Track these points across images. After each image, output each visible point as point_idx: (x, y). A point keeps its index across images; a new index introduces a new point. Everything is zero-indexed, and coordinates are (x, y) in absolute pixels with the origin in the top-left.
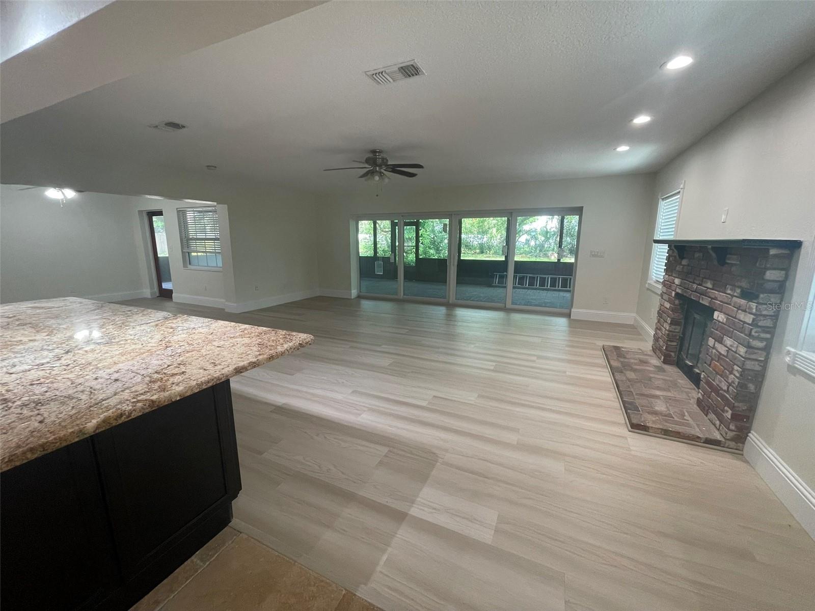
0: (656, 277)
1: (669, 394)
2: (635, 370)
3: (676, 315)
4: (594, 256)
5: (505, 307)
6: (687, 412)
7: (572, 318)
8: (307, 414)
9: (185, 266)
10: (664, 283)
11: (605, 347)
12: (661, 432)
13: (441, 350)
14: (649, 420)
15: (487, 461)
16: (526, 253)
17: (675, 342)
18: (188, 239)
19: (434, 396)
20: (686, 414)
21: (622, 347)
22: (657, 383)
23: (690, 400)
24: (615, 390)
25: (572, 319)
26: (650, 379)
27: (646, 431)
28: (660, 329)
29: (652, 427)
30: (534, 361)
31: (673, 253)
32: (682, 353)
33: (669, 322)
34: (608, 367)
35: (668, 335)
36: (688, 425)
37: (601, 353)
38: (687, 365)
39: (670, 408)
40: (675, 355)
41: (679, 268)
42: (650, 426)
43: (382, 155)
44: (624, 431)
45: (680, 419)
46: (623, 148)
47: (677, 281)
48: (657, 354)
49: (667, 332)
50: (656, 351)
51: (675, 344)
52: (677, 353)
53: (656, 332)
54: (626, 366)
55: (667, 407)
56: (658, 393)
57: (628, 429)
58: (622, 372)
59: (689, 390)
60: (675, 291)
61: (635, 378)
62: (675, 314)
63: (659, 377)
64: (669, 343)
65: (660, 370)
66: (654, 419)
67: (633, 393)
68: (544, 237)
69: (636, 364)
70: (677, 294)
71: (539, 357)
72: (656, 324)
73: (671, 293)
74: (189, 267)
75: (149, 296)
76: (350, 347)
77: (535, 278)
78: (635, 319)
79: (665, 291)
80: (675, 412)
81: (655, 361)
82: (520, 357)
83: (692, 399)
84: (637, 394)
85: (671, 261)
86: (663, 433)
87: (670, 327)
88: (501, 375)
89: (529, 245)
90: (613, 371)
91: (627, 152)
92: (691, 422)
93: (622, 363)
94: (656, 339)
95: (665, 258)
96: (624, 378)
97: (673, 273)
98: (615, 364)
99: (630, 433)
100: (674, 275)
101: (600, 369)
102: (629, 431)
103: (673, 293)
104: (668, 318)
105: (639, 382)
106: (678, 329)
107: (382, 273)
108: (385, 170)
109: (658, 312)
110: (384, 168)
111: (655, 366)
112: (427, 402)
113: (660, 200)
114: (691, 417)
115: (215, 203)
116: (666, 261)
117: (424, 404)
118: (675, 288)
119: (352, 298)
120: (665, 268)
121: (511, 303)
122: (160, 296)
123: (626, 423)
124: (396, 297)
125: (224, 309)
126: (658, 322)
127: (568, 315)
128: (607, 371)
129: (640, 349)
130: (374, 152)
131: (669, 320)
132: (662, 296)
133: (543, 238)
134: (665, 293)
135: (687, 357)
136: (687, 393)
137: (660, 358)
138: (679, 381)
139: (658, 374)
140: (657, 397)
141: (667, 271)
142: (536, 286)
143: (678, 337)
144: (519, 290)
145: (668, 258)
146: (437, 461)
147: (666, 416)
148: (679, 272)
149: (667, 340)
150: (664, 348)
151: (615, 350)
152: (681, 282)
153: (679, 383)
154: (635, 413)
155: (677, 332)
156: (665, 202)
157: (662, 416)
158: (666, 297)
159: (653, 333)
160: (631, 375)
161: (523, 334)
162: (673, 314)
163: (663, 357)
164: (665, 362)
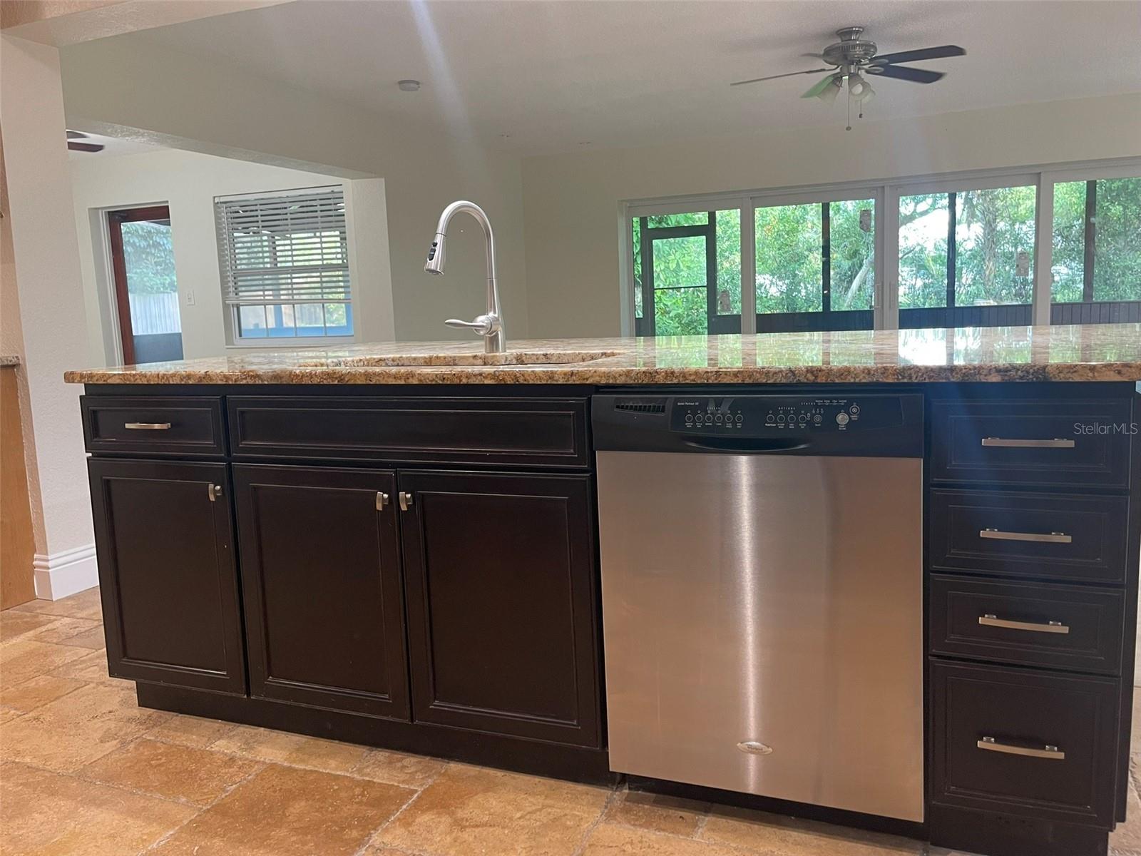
9: (229, 339)
18: (237, 273)
43: (864, 38)
108: (868, 72)
110: (866, 67)
130: (846, 33)
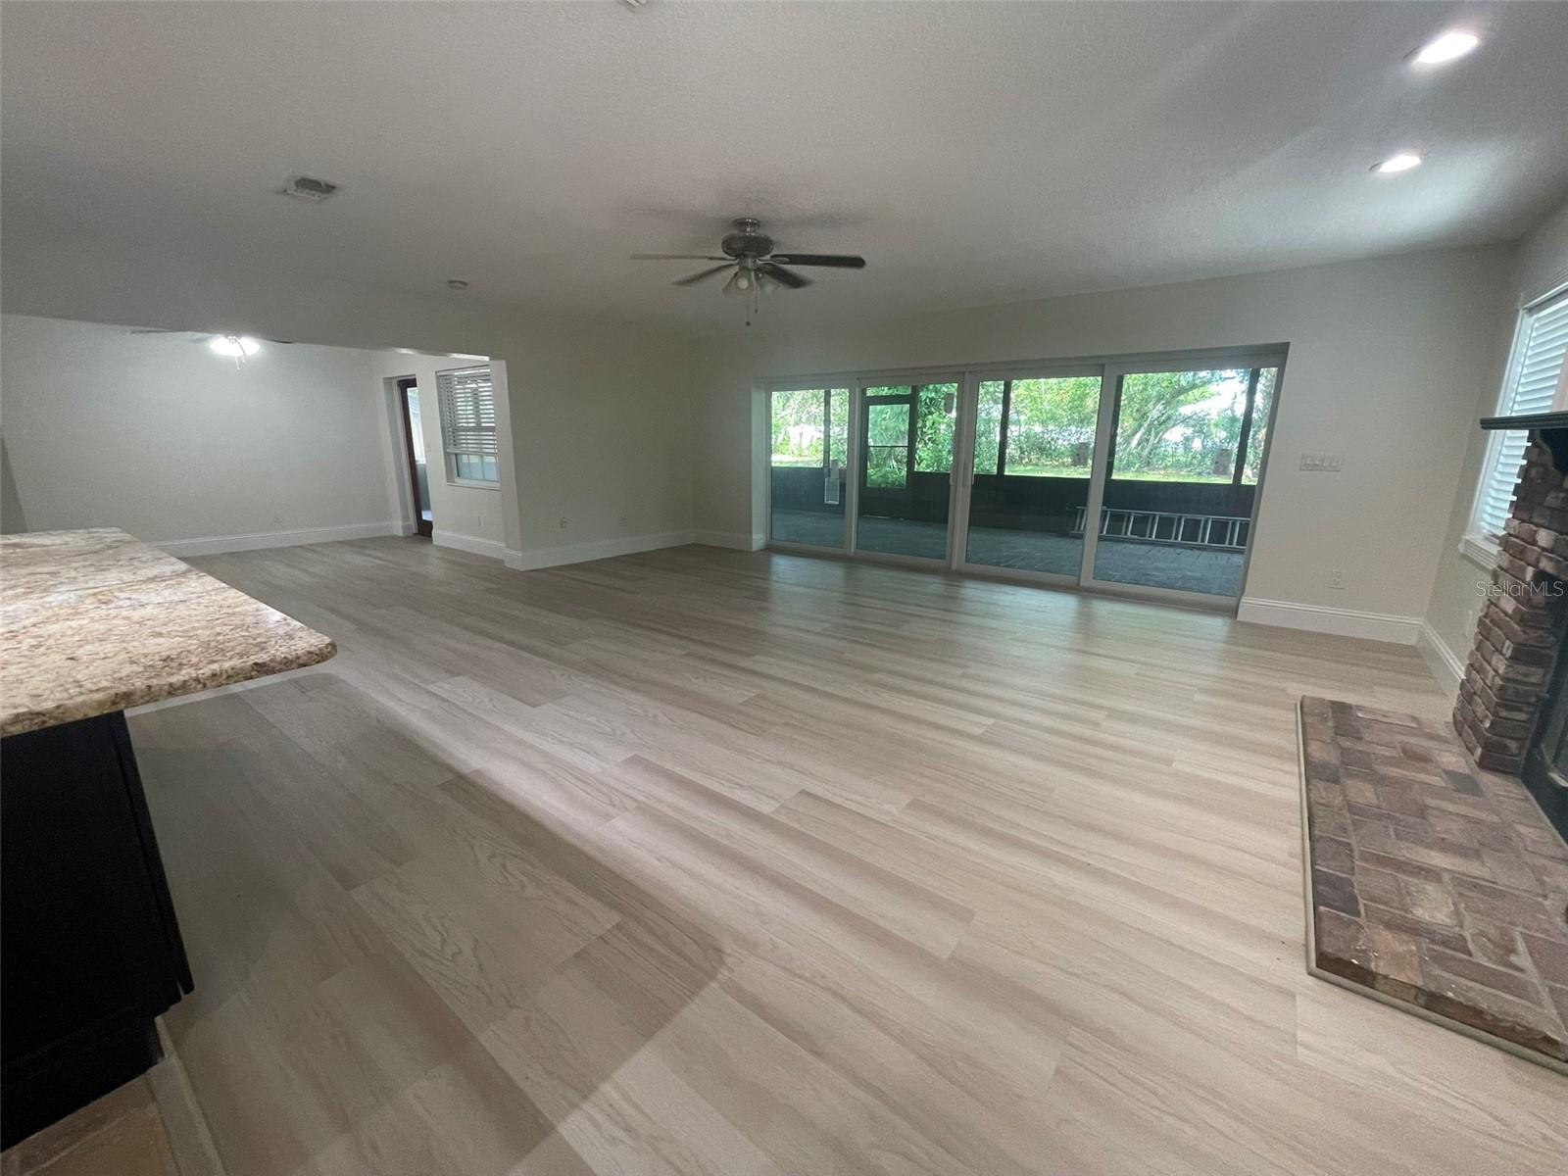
0: (1491, 524)
1: (1474, 868)
2: (1380, 781)
3: (1533, 633)
4: (1307, 467)
5: (1078, 584)
6: (1527, 938)
7: (1238, 619)
8: (503, 802)
9: (450, 478)
10: (1505, 543)
11: (1307, 702)
12: (1416, 998)
13: (877, 676)
14: (1386, 951)
15: (842, 998)
16: (1178, 465)
17: (1520, 710)
18: (456, 430)
19: (804, 793)
20: (1521, 946)
21: (1360, 708)
22: (1440, 826)
23: (1545, 897)
24: (1303, 830)
25: (1241, 622)
26: (1422, 812)
27: (1364, 982)
28: (1480, 671)
29: (1386, 977)
30: (1096, 724)
31: (1540, 454)
32: (1543, 745)
33: (1508, 654)
34: (1299, 760)
35: (1502, 688)
36: (1519, 989)
37: (1292, 718)
38: (1552, 784)
39: (1468, 919)
40: (1520, 748)
41: (1551, 500)
42: (1382, 971)
43: (758, 230)
44: (1295, 972)
45: (1495, 962)
46: (1402, 162)
47: (1544, 537)
48: (1464, 735)
49: (1499, 682)
50: (1463, 727)
51: (1523, 716)
52: (1528, 744)
53: (1468, 673)
54: (1357, 765)
55: (1457, 912)
56: (1438, 859)
57: (1308, 967)
58: (1336, 781)
59: (1549, 864)
60: (1535, 566)
61: (1374, 801)
62: (1531, 631)
63: (1452, 808)
64: (1504, 714)
65: (1463, 784)
66: (1401, 949)
67: (1351, 850)
68: (1225, 430)
69: (1388, 761)
70: (1541, 576)
71: (1113, 714)
72: (1472, 653)
73: (1523, 570)
74: (459, 481)
75: (400, 532)
76: (686, 655)
77: (1173, 519)
78: (1421, 635)
79: (1505, 564)
80: (1482, 934)
81: (1455, 759)
82: (1062, 708)
83: (1551, 895)
84: (1367, 857)
85: (1532, 480)
86: (1422, 1000)
87: (1508, 666)
88: (996, 753)
89: (1187, 449)
90: (1314, 772)
91: (1413, 175)
92: (1532, 975)
93: (1344, 751)
94: (1467, 694)
95: (1517, 470)
96: (1338, 801)
97: (1535, 514)
98: (1319, 752)
99: (1311, 978)
100: (1535, 520)
101: (1275, 763)
102: (1310, 974)
103: (1530, 572)
104: (1508, 643)
105: (1380, 817)
106: (1536, 675)
107: (837, 503)
109: (1481, 623)
111: (1451, 775)
112: (778, 805)
113: (1521, 313)
114: (1535, 962)
115: (487, 358)
116: (1519, 481)
117: (767, 807)
118: (1535, 556)
119: (754, 549)
120: (1515, 498)
121: (1092, 576)
122: (419, 534)
123: (1306, 946)
124: (839, 551)
125: (502, 562)
126: (1477, 649)
127: (1232, 612)
128: (1296, 770)
129: (1414, 719)
130: (741, 224)
131: (1508, 648)
132: (1495, 576)
133: (1223, 434)
134: (1506, 571)
135: (1555, 760)
136: (1538, 872)
137: (1471, 751)
138: (1522, 829)
139: (1451, 800)
140: (1431, 874)
141: (1516, 509)
142: (1176, 538)
143: (1533, 700)
144: (1132, 546)
145: (1524, 473)
146: (712, 978)
147: (1444, 943)
148: (1554, 509)
149: (1498, 704)
150: (1488, 725)
151: (1334, 711)
152: (1556, 540)
153: (1519, 835)
154: (1339, 918)
155: (1534, 685)
156: (1535, 317)
157: (1433, 941)
158: (1506, 581)
159: (1461, 674)
160: (1363, 793)
161: (1101, 652)
162: (1524, 632)
163: (1479, 751)
164: (1484, 764)
